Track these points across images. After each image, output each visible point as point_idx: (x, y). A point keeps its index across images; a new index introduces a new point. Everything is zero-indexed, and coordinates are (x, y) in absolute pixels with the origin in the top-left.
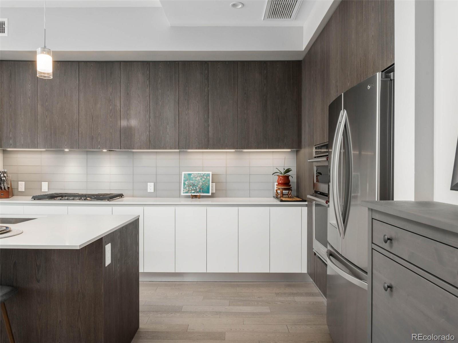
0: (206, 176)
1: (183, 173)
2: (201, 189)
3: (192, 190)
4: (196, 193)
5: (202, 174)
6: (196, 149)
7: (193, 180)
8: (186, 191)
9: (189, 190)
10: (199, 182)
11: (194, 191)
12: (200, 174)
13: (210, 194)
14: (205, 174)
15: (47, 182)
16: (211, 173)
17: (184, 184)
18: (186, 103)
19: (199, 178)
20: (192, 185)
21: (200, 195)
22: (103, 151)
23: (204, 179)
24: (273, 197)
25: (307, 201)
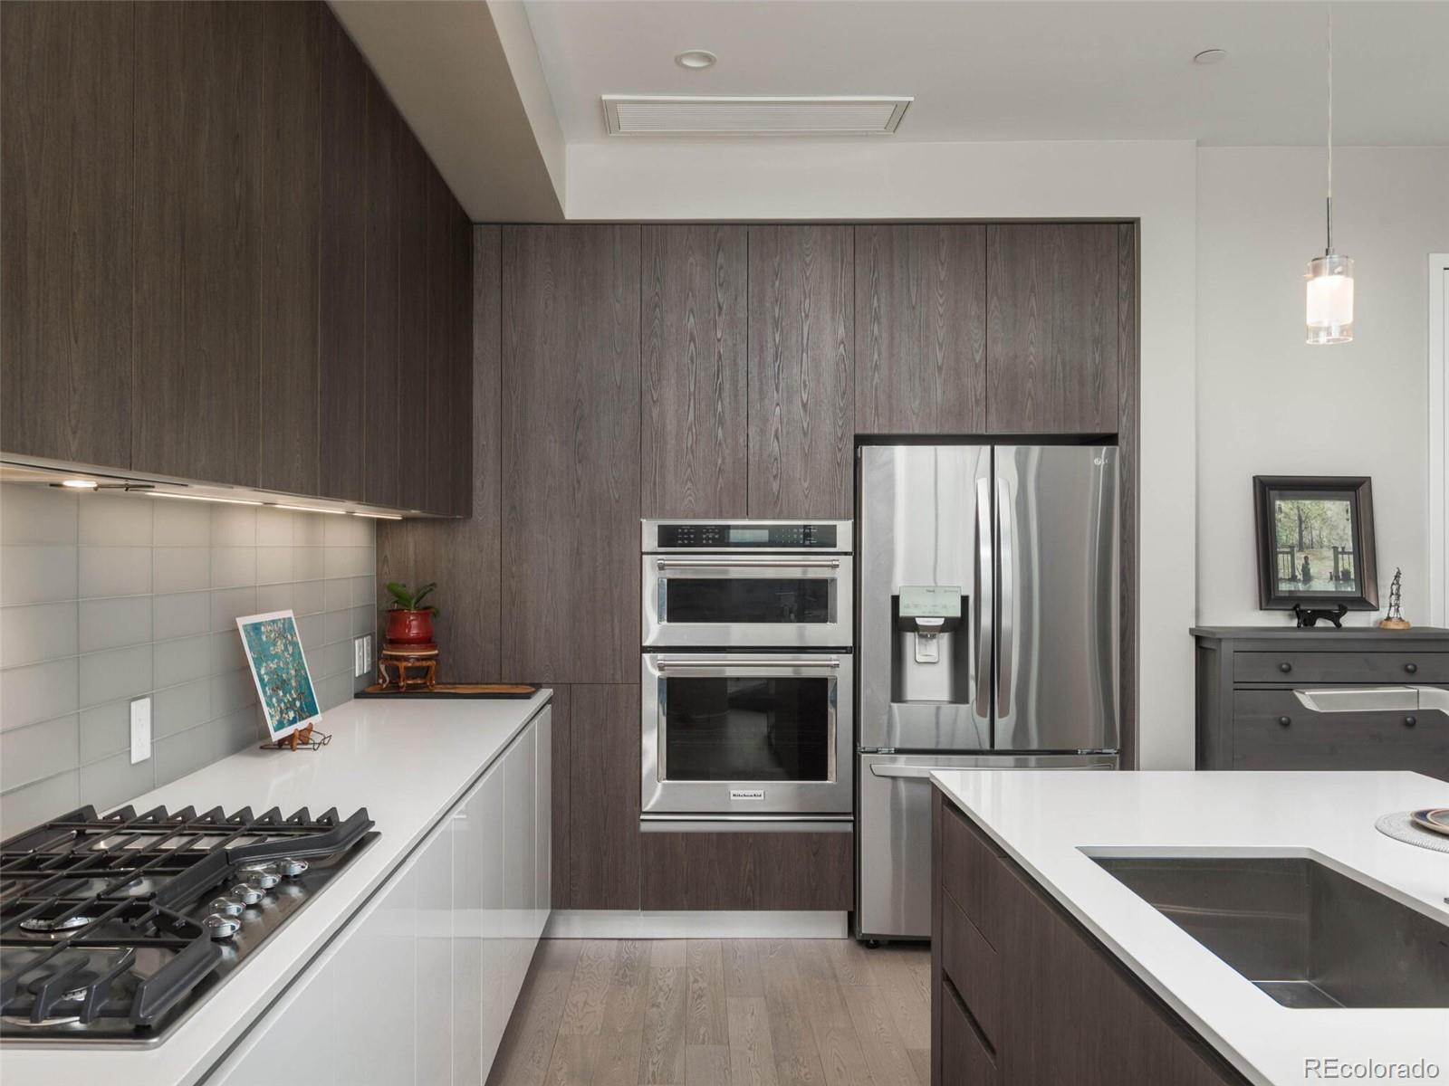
0: (289, 631)
1: (240, 623)
2: (300, 696)
4: (299, 719)
5: (280, 620)
7: (273, 657)
8: (277, 717)
10: (287, 663)
11: (291, 715)
12: (276, 622)
13: (320, 716)
14: (284, 621)
16: (292, 616)
17: (261, 680)
19: (280, 644)
20: (279, 683)
23: (291, 647)
24: (358, 695)
25: (549, 685)
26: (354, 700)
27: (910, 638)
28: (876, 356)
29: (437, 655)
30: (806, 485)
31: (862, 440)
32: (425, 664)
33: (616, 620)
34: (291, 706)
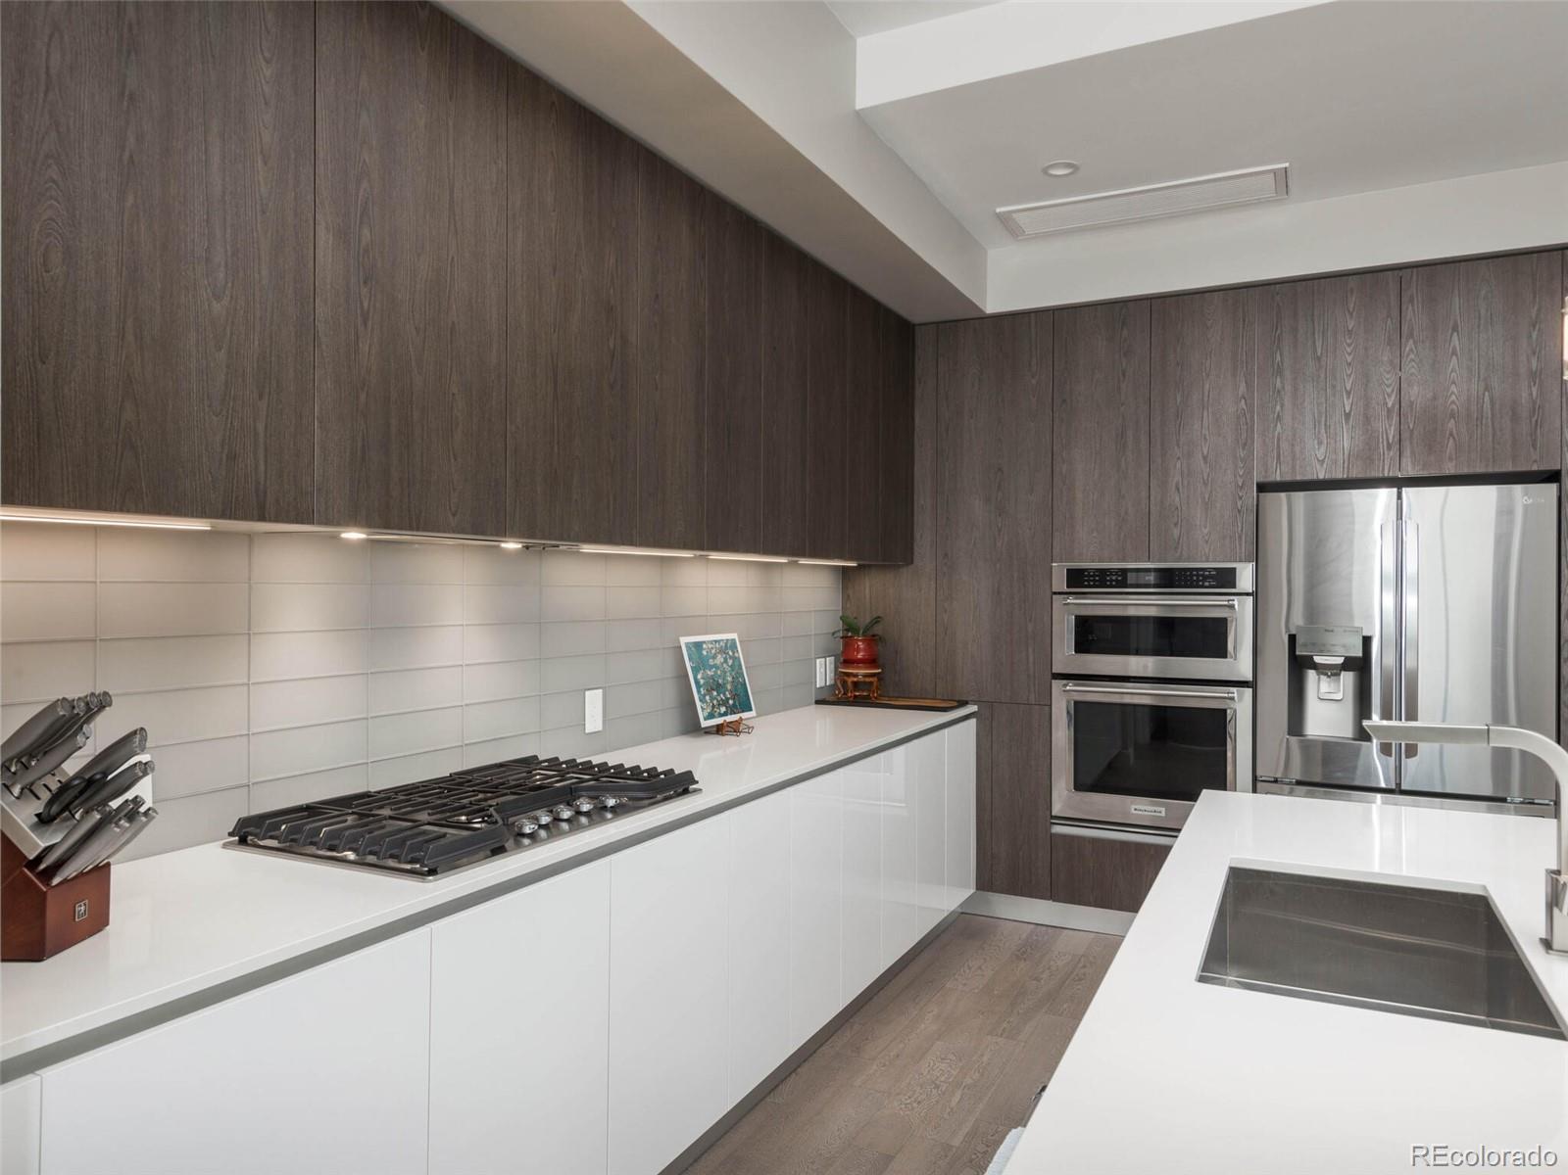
0: (731, 648)
1: (683, 641)
2: (734, 696)
3: (719, 704)
5: (723, 641)
7: (712, 667)
8: (708, 710)
10: (725, 671)
11: (723, 709)
12: (718, 642)
13: (754, 712)
14: (727, 640)
16: (736, 638)
17: (697, 682)
19: (720, 658)
20: (715, 686)
22: (503, 545)
23: (731, 660)
24: (818, 702)
25: (975, 702)
26: (815, 706)
27: (1311, 674)
28: (1278, 408)
29: (879, 673)
30: (1206, 531)
31: (1263, 488)
32: (867, 680)
33: (1030, 650)
34: (725, 703)
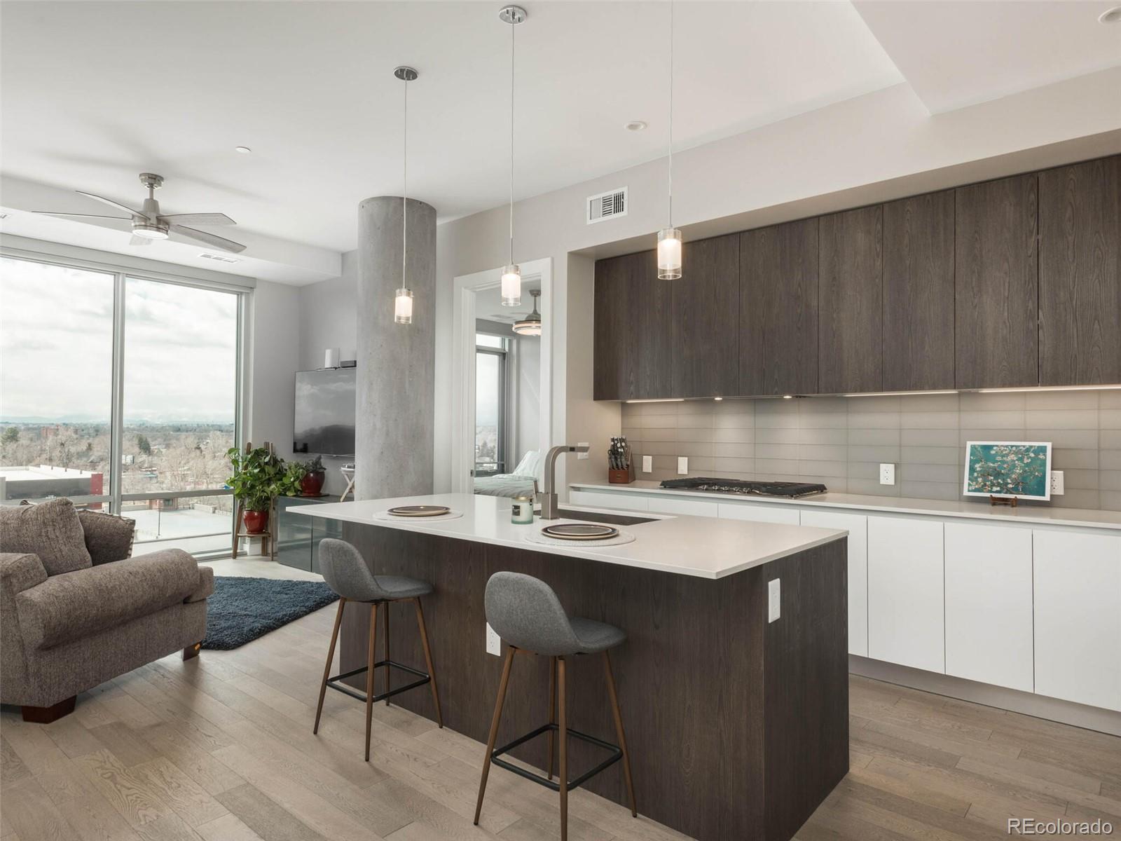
0: (1034, 452)
1: (969, 444)
2: (1019, 483)
3: (993, 485)
4: (1006, 493)
5: (1024, 446)
6: (1004, 386)
7: (997, 462)
8: (977, 487)
9: (985, 485)
10: (1015, 466)
11: (998, 489)
12: (1017, 446)
13: (1047, 498)
14: (1031, 447)
15: (687, 458)
16: (1049, 445)
17: (972, 470)
18: (974, 280)
19: (1013, 457)
20: (994, 474)
21: (1016, 499)
22: (785, 397)
23: (1030, 460)
34: (1000, 485)
